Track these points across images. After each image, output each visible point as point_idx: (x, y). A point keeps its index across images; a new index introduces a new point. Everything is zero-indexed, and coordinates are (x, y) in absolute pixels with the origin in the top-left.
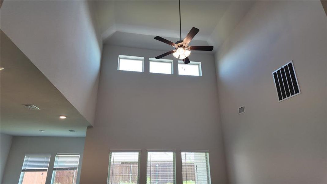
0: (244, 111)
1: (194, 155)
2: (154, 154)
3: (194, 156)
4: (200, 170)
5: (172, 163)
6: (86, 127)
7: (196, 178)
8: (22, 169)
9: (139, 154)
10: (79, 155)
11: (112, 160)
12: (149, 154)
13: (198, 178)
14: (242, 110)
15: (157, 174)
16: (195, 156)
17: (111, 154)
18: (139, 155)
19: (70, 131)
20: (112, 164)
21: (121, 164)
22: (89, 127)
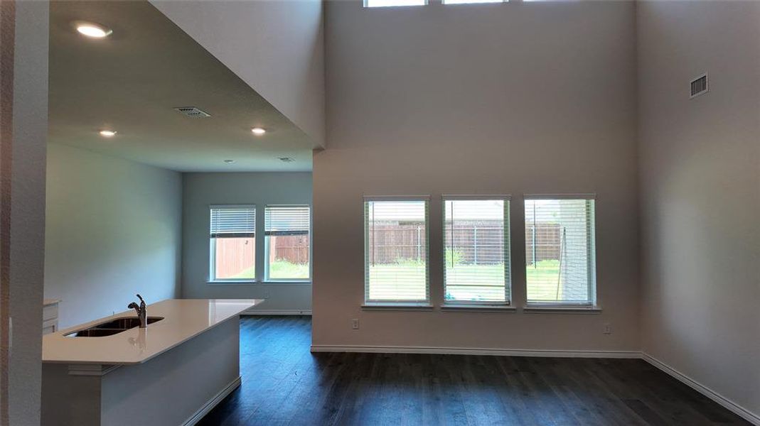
0: (704, 88)
1: (559, 206)
2: (459, 204)
3: (561, 208)
4: (571, 237)
5: (503, 223)
6: (311, 152)
7: (564, 254)
8: (211, 233)
9: (426, 204)
10: (307, 206)
11: (371, 218)
12: (448, 203)
13: (568, 255)
14: (699, 85)
15: (475, 246)
16: (563, 206)
17: (367, 204)
18: (426, 207)
19: (282, 159)
20: (371, 224)
21: (398, 224)
22: (317, 150)
